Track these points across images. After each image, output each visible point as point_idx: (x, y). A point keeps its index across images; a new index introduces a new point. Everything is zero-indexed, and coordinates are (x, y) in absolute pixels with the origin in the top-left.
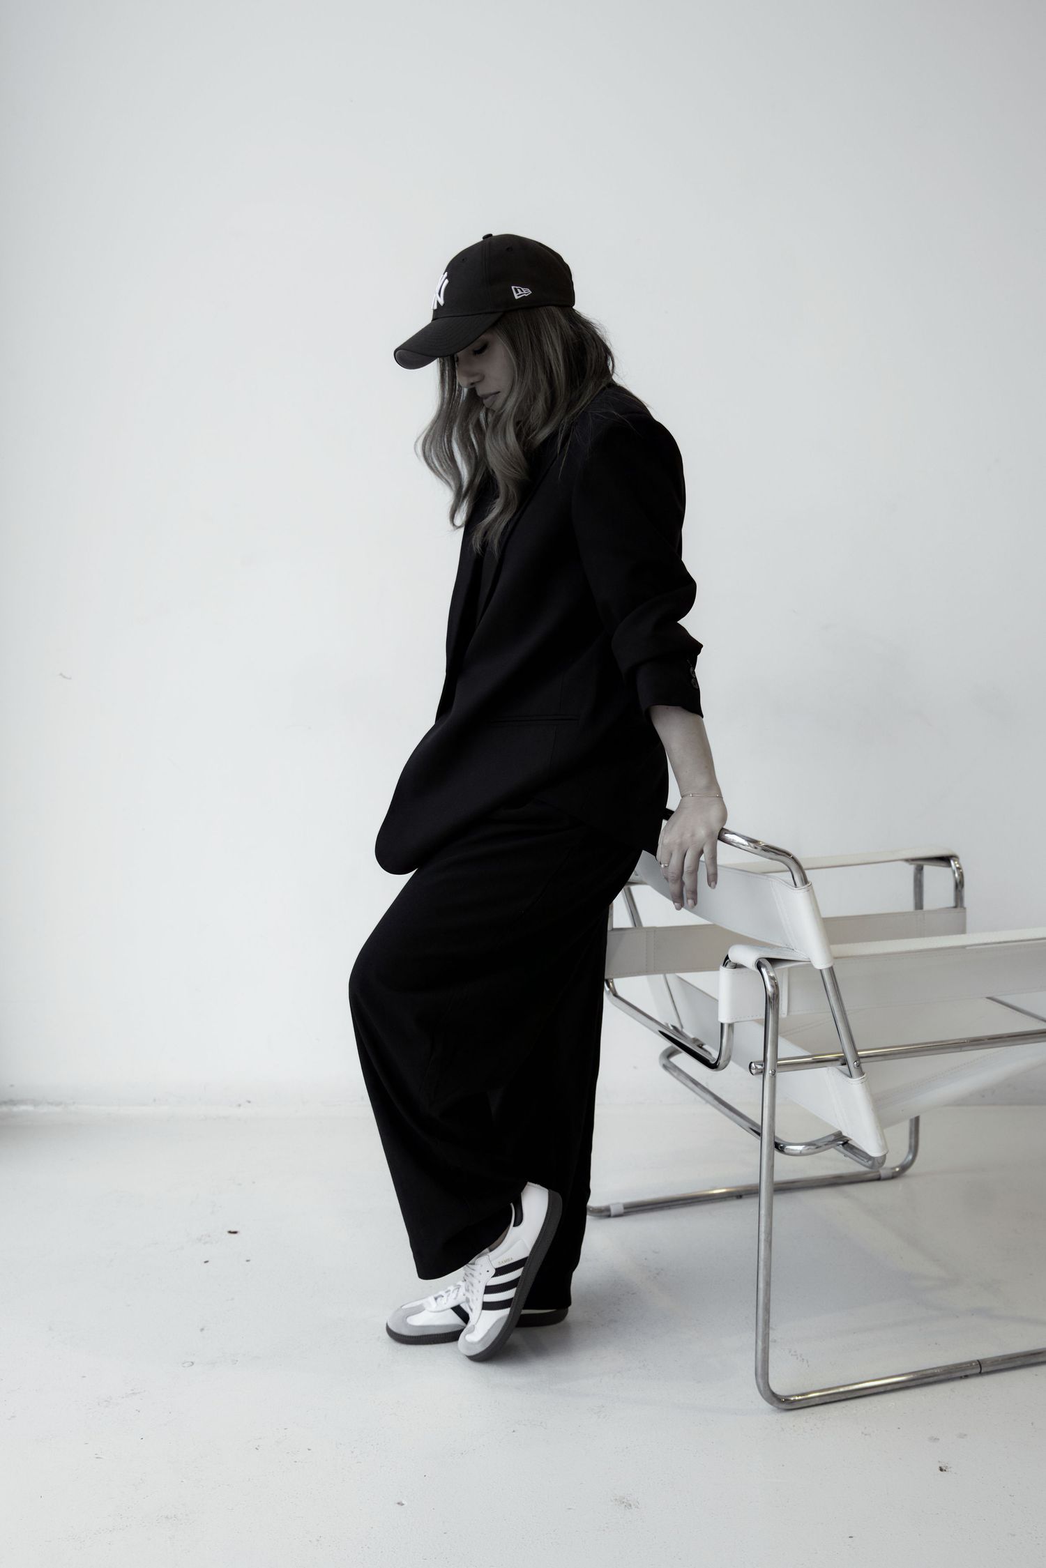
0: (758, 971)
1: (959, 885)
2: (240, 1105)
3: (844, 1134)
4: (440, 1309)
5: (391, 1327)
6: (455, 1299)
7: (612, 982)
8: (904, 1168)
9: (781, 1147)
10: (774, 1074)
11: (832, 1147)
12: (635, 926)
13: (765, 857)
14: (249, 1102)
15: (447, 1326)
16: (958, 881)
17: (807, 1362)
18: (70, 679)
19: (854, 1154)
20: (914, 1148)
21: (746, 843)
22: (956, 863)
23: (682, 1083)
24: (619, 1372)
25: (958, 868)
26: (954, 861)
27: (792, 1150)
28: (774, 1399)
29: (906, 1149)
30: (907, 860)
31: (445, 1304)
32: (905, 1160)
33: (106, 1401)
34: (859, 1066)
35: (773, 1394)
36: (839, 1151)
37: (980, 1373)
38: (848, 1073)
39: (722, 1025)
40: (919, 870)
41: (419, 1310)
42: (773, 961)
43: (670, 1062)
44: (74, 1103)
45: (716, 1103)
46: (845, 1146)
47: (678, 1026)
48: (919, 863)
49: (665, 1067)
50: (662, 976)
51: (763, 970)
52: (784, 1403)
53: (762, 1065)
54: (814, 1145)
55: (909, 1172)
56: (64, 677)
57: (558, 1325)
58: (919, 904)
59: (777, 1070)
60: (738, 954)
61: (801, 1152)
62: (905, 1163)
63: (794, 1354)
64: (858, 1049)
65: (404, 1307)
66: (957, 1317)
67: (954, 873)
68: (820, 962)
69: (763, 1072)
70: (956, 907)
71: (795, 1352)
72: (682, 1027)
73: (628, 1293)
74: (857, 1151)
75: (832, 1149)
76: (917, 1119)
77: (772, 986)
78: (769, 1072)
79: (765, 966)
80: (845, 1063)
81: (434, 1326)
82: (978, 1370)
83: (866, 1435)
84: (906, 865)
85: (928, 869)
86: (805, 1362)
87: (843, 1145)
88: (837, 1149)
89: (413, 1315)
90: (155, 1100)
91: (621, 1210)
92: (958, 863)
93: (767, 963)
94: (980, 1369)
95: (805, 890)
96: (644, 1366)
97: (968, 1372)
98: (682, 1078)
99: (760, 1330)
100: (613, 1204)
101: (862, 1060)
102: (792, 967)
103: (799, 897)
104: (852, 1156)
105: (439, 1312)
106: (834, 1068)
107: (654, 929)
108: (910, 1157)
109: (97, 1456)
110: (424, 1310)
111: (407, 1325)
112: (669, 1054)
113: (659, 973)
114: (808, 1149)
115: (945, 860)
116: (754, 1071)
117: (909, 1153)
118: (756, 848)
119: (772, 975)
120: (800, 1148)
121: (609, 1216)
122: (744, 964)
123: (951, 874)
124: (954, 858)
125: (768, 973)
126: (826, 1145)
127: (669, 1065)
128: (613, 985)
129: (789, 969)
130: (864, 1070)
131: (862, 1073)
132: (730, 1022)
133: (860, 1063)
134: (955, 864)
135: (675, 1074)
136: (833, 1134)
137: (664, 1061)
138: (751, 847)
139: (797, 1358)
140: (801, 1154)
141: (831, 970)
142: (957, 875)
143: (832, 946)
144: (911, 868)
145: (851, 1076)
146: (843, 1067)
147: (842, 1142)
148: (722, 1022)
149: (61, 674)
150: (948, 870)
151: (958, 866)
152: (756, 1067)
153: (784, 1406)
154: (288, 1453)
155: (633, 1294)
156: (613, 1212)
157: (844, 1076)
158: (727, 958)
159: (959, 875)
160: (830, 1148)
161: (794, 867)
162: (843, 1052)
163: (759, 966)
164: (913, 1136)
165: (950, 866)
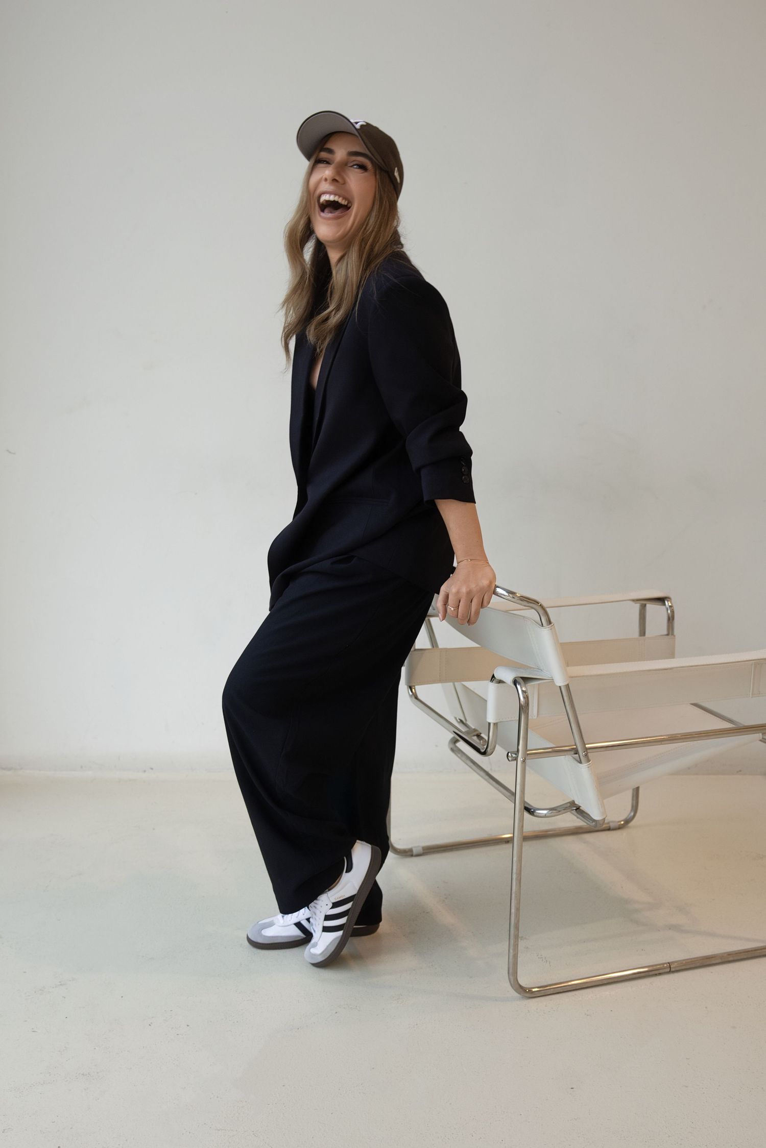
0: (514, 686)
1: (671, 619)
2: (145, 771)
3: (576, 803)
4: (286, 925)
5: (250, 937)
6: (297, 917)
7: (414, 689)
8: (627, 821)
9: (532, 811)
10: (524, 761)
11: (568, 812)
12: (433, 647)
13: (521, 605)
14: (152, 769)
15: (290, 937)
16: (670, 616)
17: (550, 963)
18: (14, 454)
19: (583, 817)
20: (635, 808)
21: (507, 594)
22: (669, 602)
23: (464, 762)
24: (414, 970)
25: (670, 606)
26: (668, 601)
27: (539, 813)
28: (521, 990)
29: (629, 807)
30: (633, 600)
31: (290, 921)
32: (628, 816)
33: (40, 990)
34: (586, 755)
35: (521, 986)
36: (574, 814)
37: (670, 971)
38: (579, 760)
39: (489, 724)
40: (643, 607)
41: (271, 925)
42: (526, 680)
43: (456, 747)
44: (21, 769)
45: (487, 777)
46: (578, 810)
47: (463, 719)
48: (643, 603)
49: (452, 750)
50: (451, 684)
51: (519, 687)
52: (526, 993)
53: (516, 754)
54: (556, 810)
55: (631, 824)
56: (10, 452)
57: (372, 935)
58: (643, 632)
59: (528, 757)
60: (500, 674)
61: (546, 814)
62: (628, 818)
63: (540, 957)
64: (586, 742)
65: (259, 923)
66: (659, 930)
67: (668, 610)
68: (560, 681)
69: (516, 759)
70: (668, 635)
71: (541, 956)
72: (466, 720)
73: (424, 912)
74: (586, 815)
75: (569, 813)
76: (638, 789)
77: (524, 698)
78: (520, 759)
79: (520, 684)
80: (576, 752)
81: (281, 937)
82: (669, 970)
83: (587, 1015)
84: (632, 603)
85: (650, 607)
86: (548, 963)
87: (576, 810)
88: (572, 813)
89: (266, 928)
90: (82, 767)
91: (421, 851)
92: (671, 603)
93: (521, 681)
94: (670, 969)
95: (549, 629)
96: (432, 965)
97: (661, 971)
98: (464, 758)
99: (512, 942)
100: (415, 847)
101: (589, 751)
102: (541, 683)
103: (545, 634)
104: (582, 818)
105: (285, 926)
106: (570, 757)
107: (446, 650)
108: (632, 814)
109: (33, 1030)
110: (274, 924)
111: (261, 935)
112: (455, 741)
113: (450, 682)
114: (551, 813)
115: (661, 600)
116: (510, 758)
117: (631, 811)
118: (513, 598)
119: (524, 689)
120: (545, 812)
121: (412, 856)
122: (504, 681)
123: (665, 610)
124: (668, 599)
125: (521, 688)
126: (564, 810)
127: (455, 749)
128: (415, 690)
129: (539, 684)
130: (590, 758)
131: (588, 760)
132: (495, 722)
133: (587, 753)
134: (668, 604)
135: (459, 755)
136: (569, 802)
137: (452, 746)
138: (510, 597)
139: (542, 960)
140: (545, 816)
141: (567, 686)
142: (669, 611)
143: (568, 669)
144: (637, 606)
145: (580, 762)
146: (576, 755)
147: (575, 808)
148: (489, 722)
149: (8, 451)
150: (664, 607)
151: (670, 604)
152: (512, 756)
153: (528, 995)
154: (172, 1028)
155: (427, 913)
156: (415, 852)
157: (576, 762)
158: (493, 676)
159: (671, 611)
160: (566, 812)
161: (541, 611)
162: (575, 745)
163: (515, 682)
164: (635, 798)
165: (665, 605)
